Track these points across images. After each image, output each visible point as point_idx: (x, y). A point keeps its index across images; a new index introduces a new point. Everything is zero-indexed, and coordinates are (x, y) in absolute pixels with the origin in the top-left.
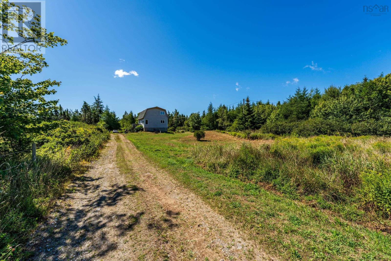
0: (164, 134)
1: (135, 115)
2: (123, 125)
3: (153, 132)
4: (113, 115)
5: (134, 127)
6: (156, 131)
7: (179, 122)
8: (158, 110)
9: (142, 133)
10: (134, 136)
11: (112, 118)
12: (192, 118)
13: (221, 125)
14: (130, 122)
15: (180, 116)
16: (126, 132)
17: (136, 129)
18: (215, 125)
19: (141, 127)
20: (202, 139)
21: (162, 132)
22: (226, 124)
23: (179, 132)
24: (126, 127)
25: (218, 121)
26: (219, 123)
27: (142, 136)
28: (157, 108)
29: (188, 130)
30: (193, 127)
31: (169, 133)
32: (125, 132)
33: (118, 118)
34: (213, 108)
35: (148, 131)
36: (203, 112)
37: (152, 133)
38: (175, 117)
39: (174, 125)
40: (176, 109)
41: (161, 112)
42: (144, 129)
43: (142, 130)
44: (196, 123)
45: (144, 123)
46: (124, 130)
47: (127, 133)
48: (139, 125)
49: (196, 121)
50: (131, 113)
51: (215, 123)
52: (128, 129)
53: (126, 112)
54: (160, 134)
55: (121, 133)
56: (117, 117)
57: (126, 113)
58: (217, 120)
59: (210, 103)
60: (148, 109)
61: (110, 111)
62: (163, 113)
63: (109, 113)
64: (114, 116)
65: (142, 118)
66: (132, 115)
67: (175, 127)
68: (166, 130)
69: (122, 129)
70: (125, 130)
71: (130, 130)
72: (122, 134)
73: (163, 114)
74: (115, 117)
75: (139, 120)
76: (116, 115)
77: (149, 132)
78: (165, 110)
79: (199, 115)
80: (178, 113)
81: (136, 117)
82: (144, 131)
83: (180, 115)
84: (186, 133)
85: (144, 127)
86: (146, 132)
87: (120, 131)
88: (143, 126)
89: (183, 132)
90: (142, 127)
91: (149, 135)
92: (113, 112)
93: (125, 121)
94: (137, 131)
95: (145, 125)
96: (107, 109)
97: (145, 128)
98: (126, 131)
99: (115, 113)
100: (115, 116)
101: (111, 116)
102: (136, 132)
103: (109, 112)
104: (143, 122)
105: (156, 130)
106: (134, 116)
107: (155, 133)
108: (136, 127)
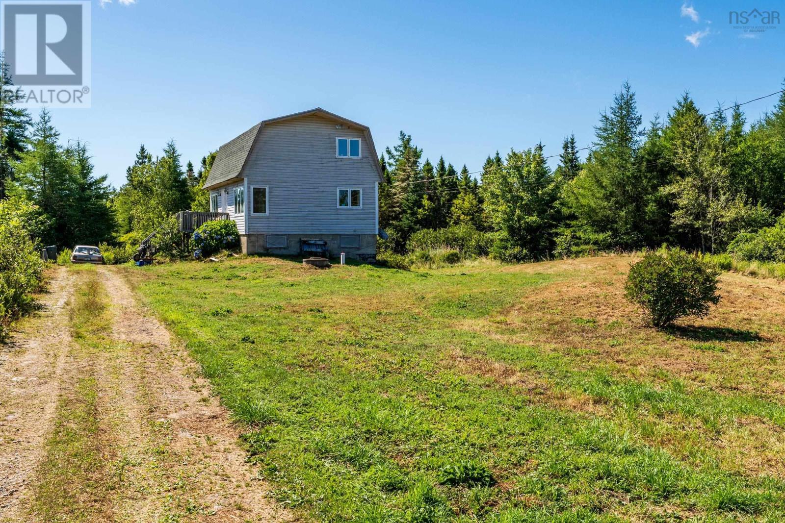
0: (365, 271)
1: (190, 165)
2: (131, 219)
3: (297, 257)
4: (75, 162)
5: (188, 228)
6: (315, 254)
7: (426, 202)
8: (325, 130)
9: (234, 263)
10: (188, 285)
11: (74, 181)
12: (504, 177)
13: (688, 220)
14: (162, 203)
15: (429, 168)
16: (143, 258)
17: (199, 240)
18: (653, 222)
19: (226, 226)
20: (682, 321)
21: (350, 261)
22: (729, 216)
23: (426, 258)
24: (146, 229)
25: (673, 196)
26: (676, 207)
27: (235, 282)
28: (318, 116)
29: (482, 251)
30: (512, 230)
31: (383, 264)
32: (136, 259)
33: (104, 179)
34: (639, 119)
35: (266, 253)
36: (566, 147)
37: (291, 264)
38: (402, 175)
39: (396, 218)
40: (407, 134)
41: (343, 144)
42: (244, 240)
43: (234, 246)
44: (528, 210)
45: (244, 208)
46: (134, 244)
47: (149, 262)
48: (216, 215)
49: (526, 196)
50: (172, 154)
51: (651, 207)
52: (156, 242)
53: (143, 150)
54: (341, 270)
55: (117, 261)
56: (95, 175)
57: (143, 155)
58: (665, 190)
59: (620, 90)
60: (266, 125)
61: (63, 143)
62: (354, 144)
63: (53, 155)
64: (83, 167)
65: (233, 175)
66: (176, 167)
67: (402, 230)
68: (370, 251)
69: (123, 238)
70: (139, 247)
71: (166, 248)
72: (119, 272)
73: (354, 152)
74: (85, 176)
75: (216, 188)
76: (91, 161)
77: (273, 262)
78: (363, 132)
79: (543, 161)
80: (417, 155)
81: (196, 174)
82: (244, 250)
83: (428, 164)
84: (470, 265)
85: (241, 229)
86: (257, 258)
87: (109, 255)
88: (239, 220)
89: (452, 259)
90: (229, 229)
91: (281, 278)
92: (74, 146)
93: (137, 195)
94: (208, 251)
95: (249, 220)
96: (48, 133)
97: (248, 236)
98: (144, 251)
99: (84, 151)
100: (85, 170)
101: (66, 171)
102: (199, 259)
103: (52, 147)
104: (238, 202)
105: (309, 245)
106: (184, 169)
107: (313, 263)
108: (200, 231)
